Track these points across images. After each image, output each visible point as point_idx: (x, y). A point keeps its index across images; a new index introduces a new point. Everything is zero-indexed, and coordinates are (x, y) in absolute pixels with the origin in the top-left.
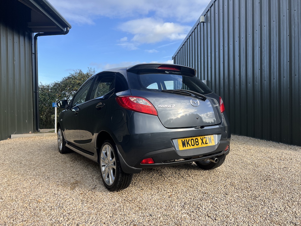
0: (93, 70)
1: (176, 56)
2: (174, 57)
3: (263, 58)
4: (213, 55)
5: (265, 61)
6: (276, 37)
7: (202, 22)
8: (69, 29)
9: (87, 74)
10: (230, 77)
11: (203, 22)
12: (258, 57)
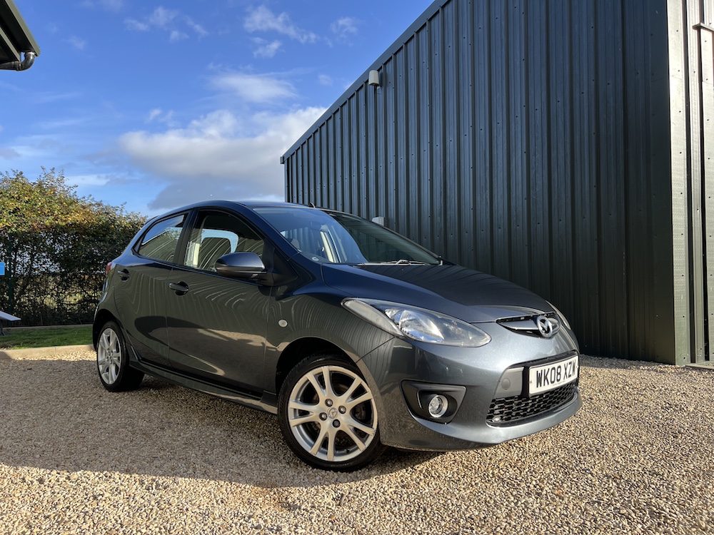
0: (56, 176)
1: (294, 157)
2: (288, 159)
3: (532, 176)
4: (402, 161)
5: (539, 182)
6: (563, 133)
7: (372, 84)
8: (33, 56)
9: (40, 185)
10: (449, 213)
11: (376, 85)
12: (520, 173)
